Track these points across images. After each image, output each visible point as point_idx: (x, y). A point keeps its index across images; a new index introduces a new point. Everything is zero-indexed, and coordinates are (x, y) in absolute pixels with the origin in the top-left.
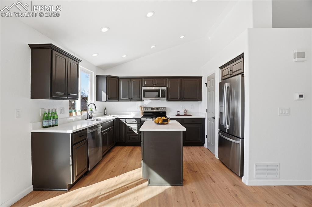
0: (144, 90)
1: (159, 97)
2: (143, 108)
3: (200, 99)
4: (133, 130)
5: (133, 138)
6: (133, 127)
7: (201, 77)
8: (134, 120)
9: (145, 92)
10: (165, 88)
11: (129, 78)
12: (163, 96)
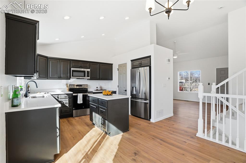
0: (72, 70)
1: (85, 76)
2: (68, 86)
3: (111, 79)
4: (65, 104)
5: (65, 111)
6: (64, 102)
7: (112, 64)
8: (66, 96)
9: (74, 72)
10: (89, 70)
11: (59, 59)
12: (88, 76)
